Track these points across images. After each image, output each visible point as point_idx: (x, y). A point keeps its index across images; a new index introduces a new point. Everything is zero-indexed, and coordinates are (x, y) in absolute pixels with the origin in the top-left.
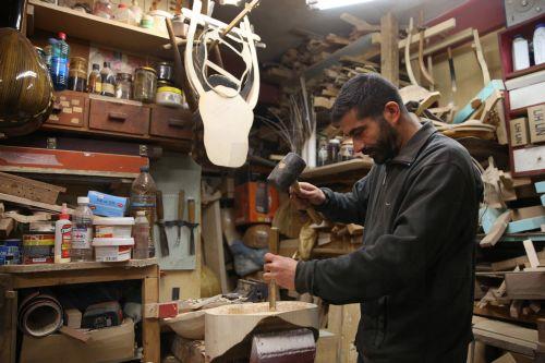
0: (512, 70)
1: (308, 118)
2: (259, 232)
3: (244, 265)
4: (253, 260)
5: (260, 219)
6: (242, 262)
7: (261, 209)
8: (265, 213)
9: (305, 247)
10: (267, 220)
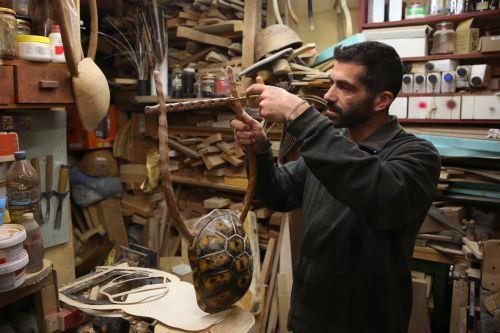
0: (366, 22)
1: (159, 41)
2: (99, 159)
3: (85, 196)
4: (96, 191)
5: (100, 145)
6: (83, 192)
7: (100, 134)
8: (105, 137)
9: (153, 176)
10: (107, 145)
